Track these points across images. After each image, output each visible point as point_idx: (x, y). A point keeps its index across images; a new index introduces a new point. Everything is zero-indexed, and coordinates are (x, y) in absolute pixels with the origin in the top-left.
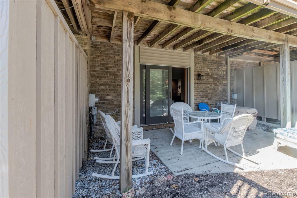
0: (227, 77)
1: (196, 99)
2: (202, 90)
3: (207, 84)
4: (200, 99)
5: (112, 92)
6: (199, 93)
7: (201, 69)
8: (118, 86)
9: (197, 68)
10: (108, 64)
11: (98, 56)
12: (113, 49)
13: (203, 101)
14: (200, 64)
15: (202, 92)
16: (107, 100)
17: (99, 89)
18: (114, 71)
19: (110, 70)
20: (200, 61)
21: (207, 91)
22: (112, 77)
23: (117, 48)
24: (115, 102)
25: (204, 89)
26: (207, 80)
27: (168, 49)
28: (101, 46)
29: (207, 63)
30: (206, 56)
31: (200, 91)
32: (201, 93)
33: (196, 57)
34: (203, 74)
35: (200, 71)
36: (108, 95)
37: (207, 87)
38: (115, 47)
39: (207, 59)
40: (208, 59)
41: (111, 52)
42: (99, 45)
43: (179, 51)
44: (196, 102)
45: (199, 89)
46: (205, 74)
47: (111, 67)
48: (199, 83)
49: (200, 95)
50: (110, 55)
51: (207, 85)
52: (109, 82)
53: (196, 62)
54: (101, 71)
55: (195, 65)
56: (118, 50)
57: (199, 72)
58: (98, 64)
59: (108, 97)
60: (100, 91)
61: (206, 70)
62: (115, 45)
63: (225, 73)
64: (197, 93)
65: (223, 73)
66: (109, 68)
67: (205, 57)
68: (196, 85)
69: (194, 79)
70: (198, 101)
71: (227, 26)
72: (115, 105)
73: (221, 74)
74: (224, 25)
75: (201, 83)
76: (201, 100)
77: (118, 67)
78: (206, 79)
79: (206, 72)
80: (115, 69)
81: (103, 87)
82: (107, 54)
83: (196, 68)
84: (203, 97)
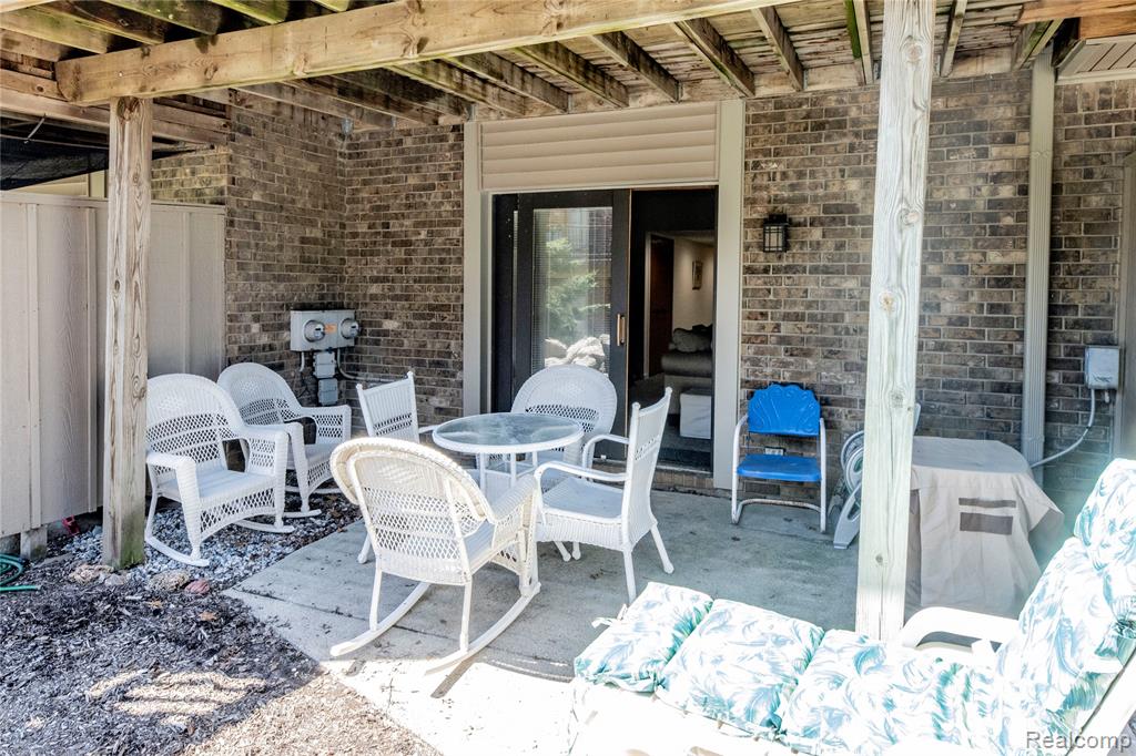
0: (1023, 217)
1: (755, 362)
2: (799, 309)
3: (838, 272)
4: (785, 365)
5: (399, 305)
6: (777, 327)
7: (793, 187)
8: (416, 286)
9: (765, 182)
10: (387, 207)
11: (365, 183)
12: (403, 152)
13: (809, 374)
14: (788, 152)
15: (800, 324)
16: (386, 333)
17: (365, 295)
18: (404, 229)
19: (395, 227)
20: (791, 139)
21: (837, 318)
22: (400, 253)
23: (414, 143)
24: (406, 341)
25: (809, 305)
26: (840, 246)
27: (591, 106)
28: (371, 147)
29: (846, 141)
30: (834, 98)
31: (786, 317)
32: (787, 329)
33: (765, 116)
34: (809, 211)
35: (785, 194)
36: (388, 316)
37: (839, 293)
38: (408, 142)
39: (846, 113)
40: (854, 113)
41: (398, 164)
42: (365, 145)
43: (650, 106)
44: (752, 378)
45: (777, 304)
46: (826, 209)
47: (396, 217)
48: (777, 270)
49: (782, 340)
50: (394, 174)
51: (835, 280)
52: (390, 270)
53: (758, 146)
54: (372, 234)
55: (756, 165)
56: (418, 150)
57: (783, 201)
58: (363, 210)
59: (389, 325)
60: (368, 301)
61: (835, 189)
62: (408, 133)
63: (1006, 191)
64: (763, 328)
65: (994, 192)
66: (391, 222)
67: (833, 105)
68: (757, 282)
69: (747, 248)
70: (768, 370)
71: (402, 26)
72: (407, 353)
73: (965, 204)
74: (388, 30)
75: (788, 269)
76: (792, 368)
77: (416, 216)
78: (830, 243)
79: (835, 196)
80: (407, 222)
81: (375, 289)
82: (387, 171)
83: (758, 181)
84: (807, 354)
